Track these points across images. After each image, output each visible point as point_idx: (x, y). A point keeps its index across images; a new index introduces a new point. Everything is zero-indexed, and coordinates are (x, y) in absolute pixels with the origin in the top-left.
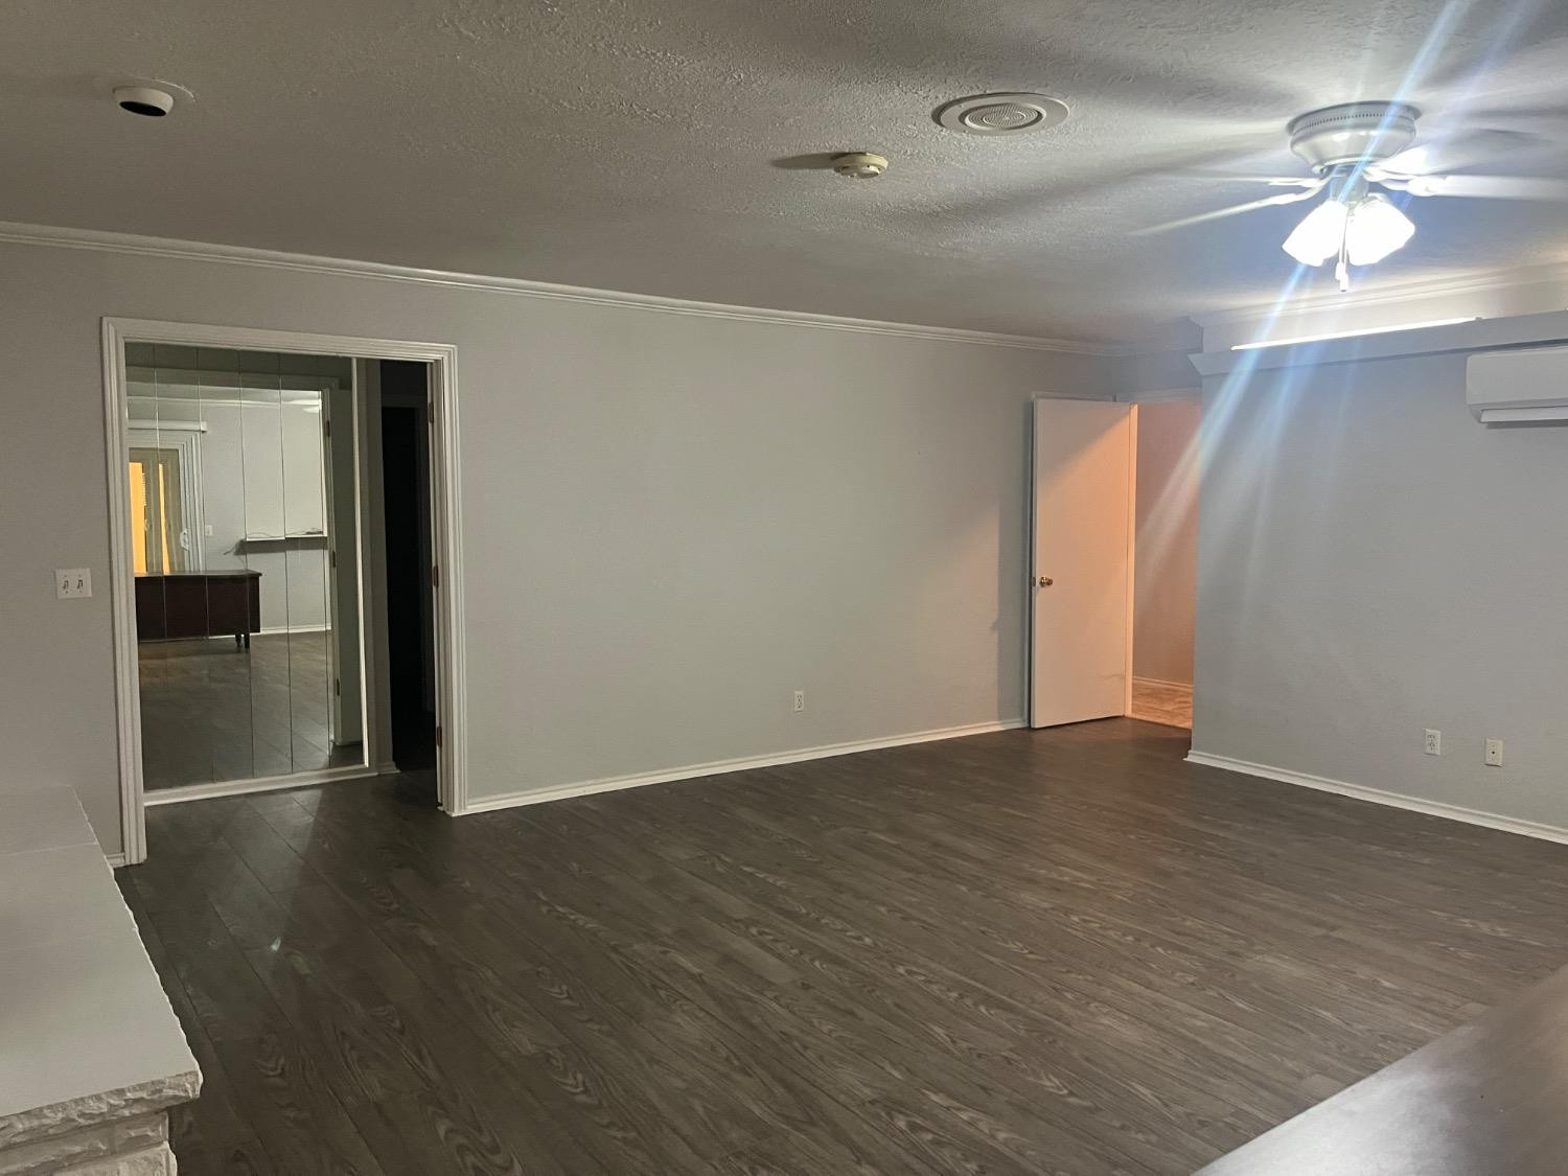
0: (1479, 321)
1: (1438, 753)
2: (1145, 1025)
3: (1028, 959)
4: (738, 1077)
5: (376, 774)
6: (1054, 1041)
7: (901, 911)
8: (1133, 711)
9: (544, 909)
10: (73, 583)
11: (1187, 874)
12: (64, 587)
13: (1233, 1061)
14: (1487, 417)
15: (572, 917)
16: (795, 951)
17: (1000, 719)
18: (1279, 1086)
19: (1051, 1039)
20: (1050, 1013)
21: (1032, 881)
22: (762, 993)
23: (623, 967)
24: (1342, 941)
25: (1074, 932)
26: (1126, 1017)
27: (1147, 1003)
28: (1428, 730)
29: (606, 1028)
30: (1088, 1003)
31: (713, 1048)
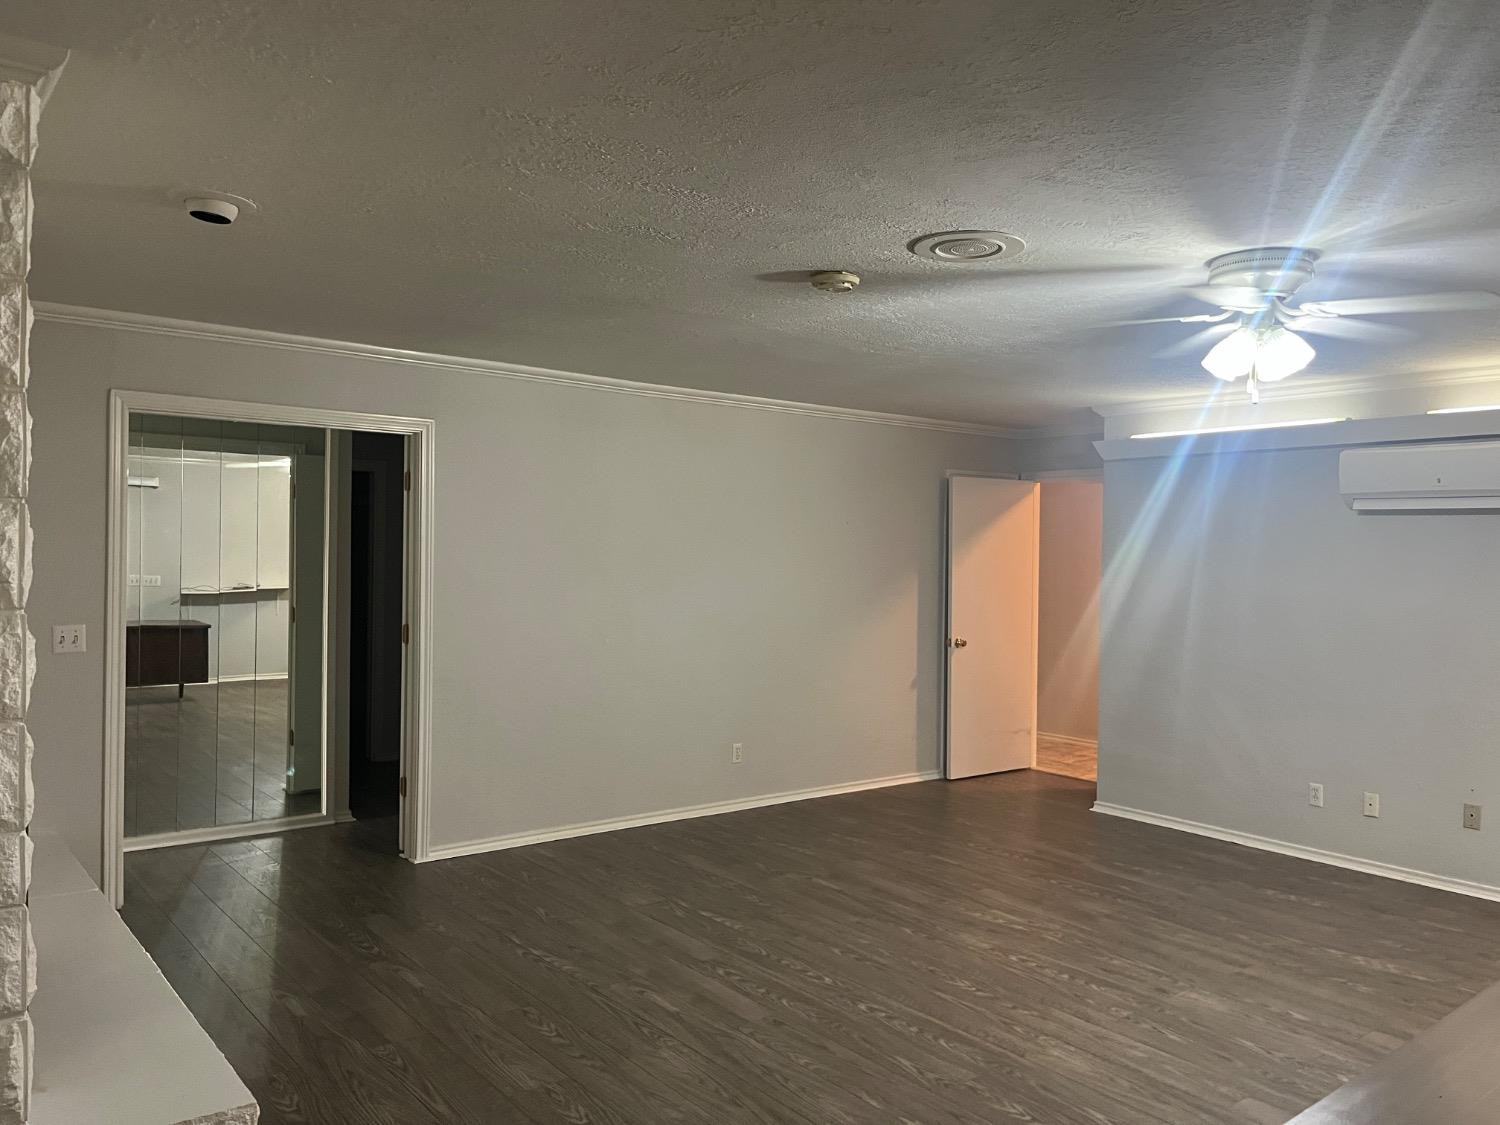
0: (1349, 421)
1: (1322, 805)
2: (1090, 1056)
3: (975, 996)
4: (730, 1108)
5: (333, 822)
6: (1011, 1072)
7: (853, 952)
8: (1038, 763)
9: (520, 952)
10: (69, 639)
11: (1107, 916)
12: (61, 643)
13: (1173, 1087)
14: (1357, 506)
15: (548, 960)
16: (763, 990)
17: (919, 770)
18: (1216, 1109)
19: (1008, 1069)
20: (1005, 1046)
21: (970, 924)
22: (738, 1029)
23: (604, 1006)
24: (1252, 977)
25: (1015, 971)
26: (1072, 1049)
27: (1090, 1036)
28: (1311, 784)
29: (599, 1063)
30: (1037, 1037)
31: (701, 1082)
